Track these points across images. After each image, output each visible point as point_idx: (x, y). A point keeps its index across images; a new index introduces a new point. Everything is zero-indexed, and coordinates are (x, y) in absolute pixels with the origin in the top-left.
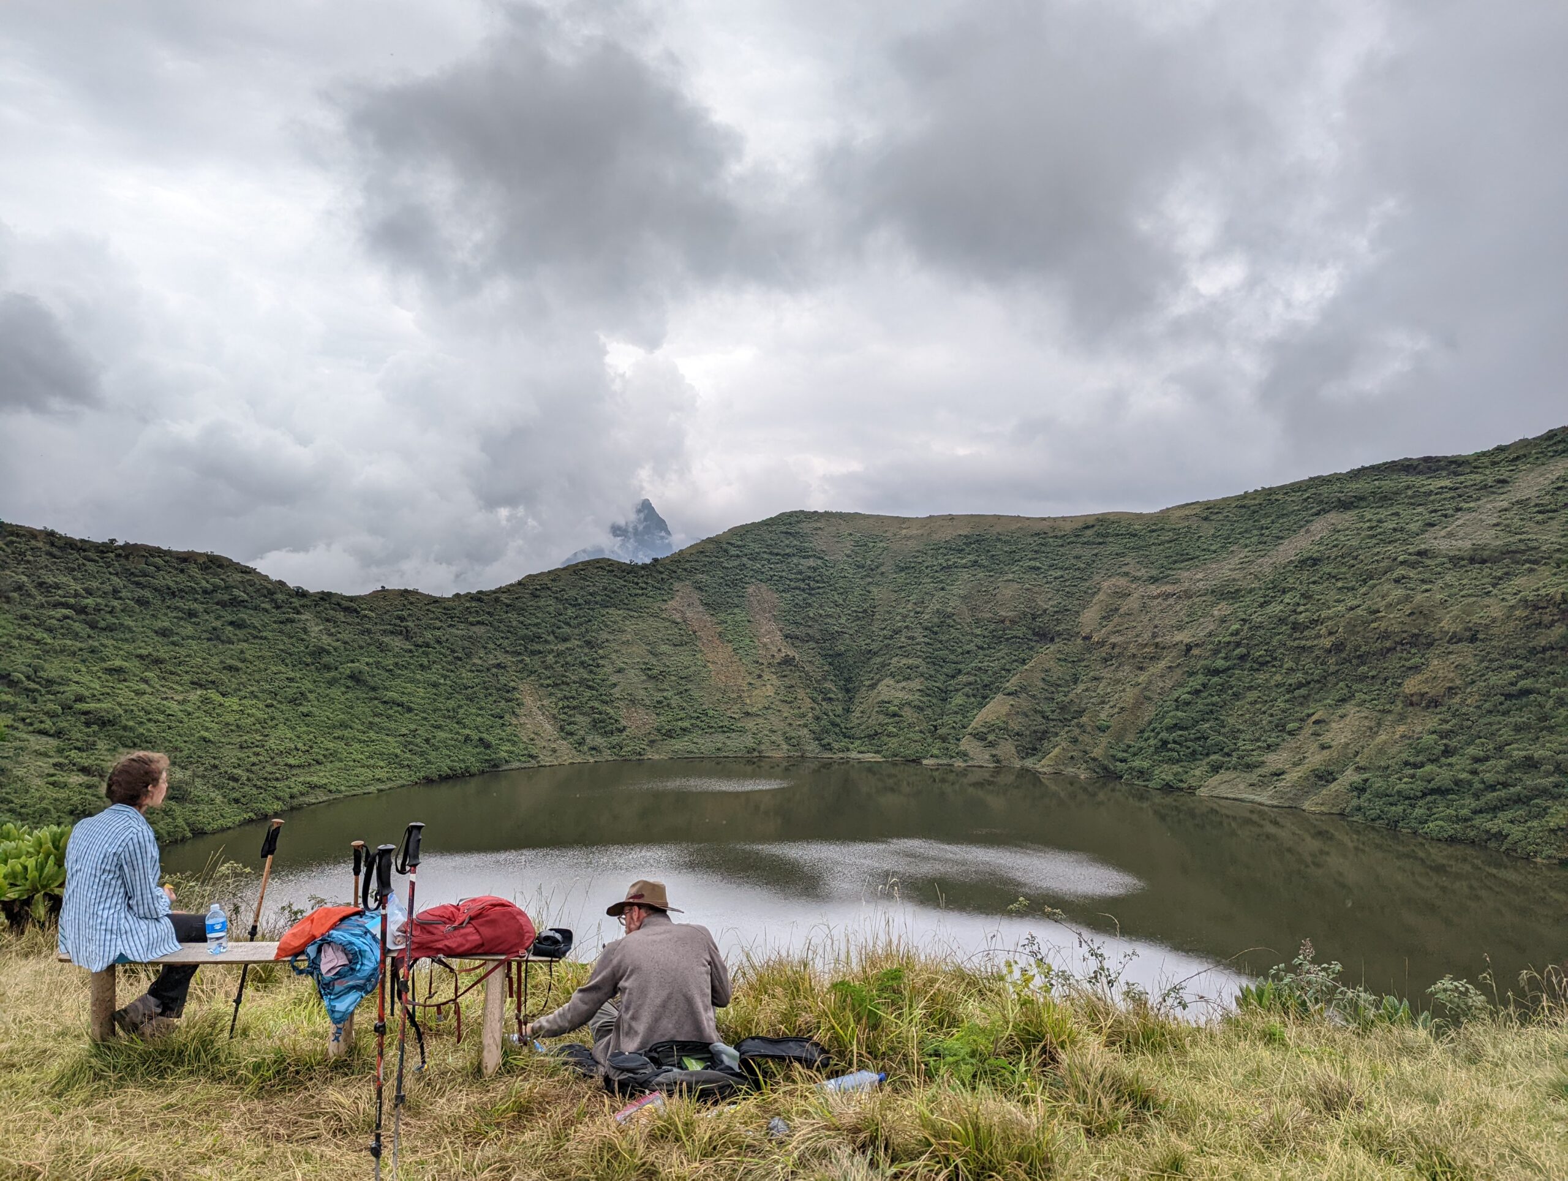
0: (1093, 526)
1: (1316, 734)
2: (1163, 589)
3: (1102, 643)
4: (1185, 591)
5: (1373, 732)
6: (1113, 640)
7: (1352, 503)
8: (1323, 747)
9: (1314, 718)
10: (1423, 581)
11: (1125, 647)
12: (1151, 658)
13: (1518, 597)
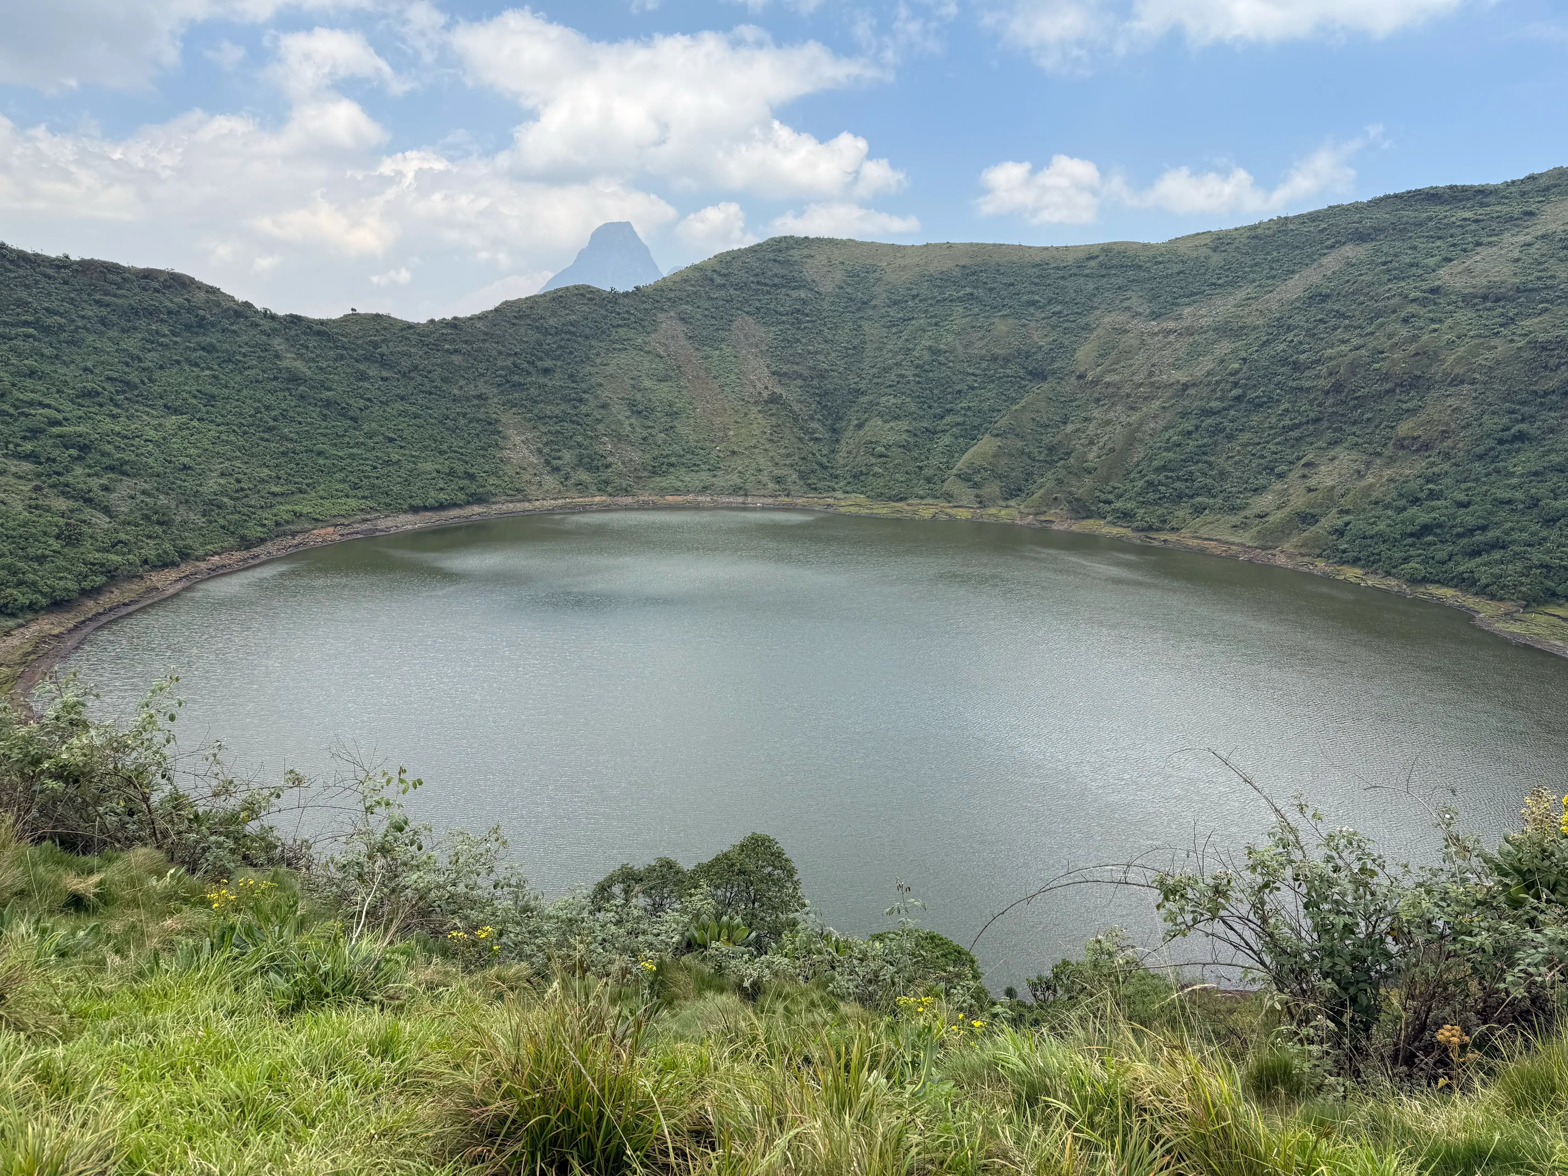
0: (1097, 256)
1: (1304, 476)
2: (1164, 325)
3: (1095, 383)
4: (1187, 328)
5: (1360, 475)
6: (1107, 379)
7: (1369, 234)
8: (1310, 490)
9: (1303, 462)
10: (1432, 320)
11: (1117, 386)
12: (1146, 398)
13: (1527, 339)
